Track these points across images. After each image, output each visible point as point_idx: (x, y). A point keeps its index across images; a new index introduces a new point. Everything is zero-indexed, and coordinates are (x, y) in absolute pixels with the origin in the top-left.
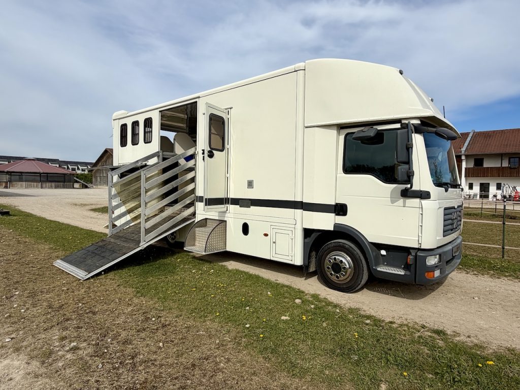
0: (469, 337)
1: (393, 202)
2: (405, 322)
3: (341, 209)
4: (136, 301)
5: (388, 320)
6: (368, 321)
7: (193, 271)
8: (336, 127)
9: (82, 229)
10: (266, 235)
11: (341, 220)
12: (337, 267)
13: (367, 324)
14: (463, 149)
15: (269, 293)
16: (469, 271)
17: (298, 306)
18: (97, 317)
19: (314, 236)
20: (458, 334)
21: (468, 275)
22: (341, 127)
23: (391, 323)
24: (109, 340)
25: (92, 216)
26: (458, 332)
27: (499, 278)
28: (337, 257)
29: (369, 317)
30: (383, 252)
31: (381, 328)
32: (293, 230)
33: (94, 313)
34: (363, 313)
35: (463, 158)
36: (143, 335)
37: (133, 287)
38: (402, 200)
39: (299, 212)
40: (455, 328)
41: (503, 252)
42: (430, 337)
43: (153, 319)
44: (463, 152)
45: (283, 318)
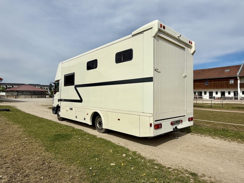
0: (210, 177)
2: (177, 168)
4: (44, 154)
5: (167, 166)
6: (156, 167)
9: (38, 117)
13: (155, 169)
14: (238, 74)
15: (111, 150)
17: (123, 158)
18: (20, 163)
20: (204, 176)
23: (169, 168)
24: (19, 175)
26: (205, 174)
27: (242, 143)
29: (157, 165)
31: (162, 171)
33: (20, 160)
34: (155, 162)
35: (238, 78)
36: (37, 172)
37: (45, 147)
40: (204, 172)
42: (187, 177)
43: (46, 164)
44: (238, 75)
45: (112, 164)
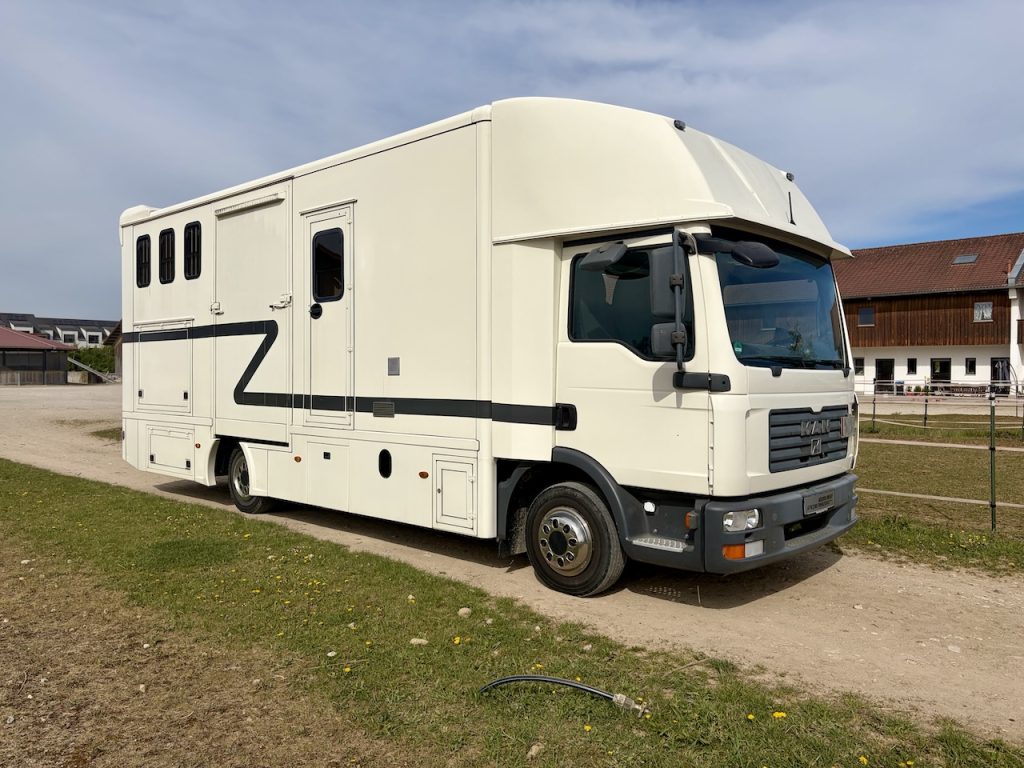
0: (782, 675)
1: (657, 398)
2: (667, 649)
3: (563, 417)
4: (124, 613)
5: (630, 645)
6: (588, 647)
7: (270, 557)
8: (552, 244)
10: (424, 475)
11: (566, 439)
12: (561, 541)
13: (583, 652)
14: (1013, 274)
15: (411, 597)
16: (889, 554)
17: (461, 621)
18: (31, 644)
19: (517, 474)
20: (762, 669)
21: (885, 564)
22: (564, 242)
23: (636, 650)
24: (43, 680)
25: (93, 447)
26: (765, 666)
27: (948, 569)
28: (558, 519)
29: (593, 640)
30: (649, 507)
31: (606, 659)
32: (474, 461)
33: (29, 636)
34: (585, 632)
35: (1013, 295)
36: (113, 672)
37: (126, 589)
38: (674, 395)
39: (485, 424)
40: (766, 660)
41: (993, 515)
42: (698, 673)
43: (146, 646)
44: (1011, 282)
45: (415, 641)
